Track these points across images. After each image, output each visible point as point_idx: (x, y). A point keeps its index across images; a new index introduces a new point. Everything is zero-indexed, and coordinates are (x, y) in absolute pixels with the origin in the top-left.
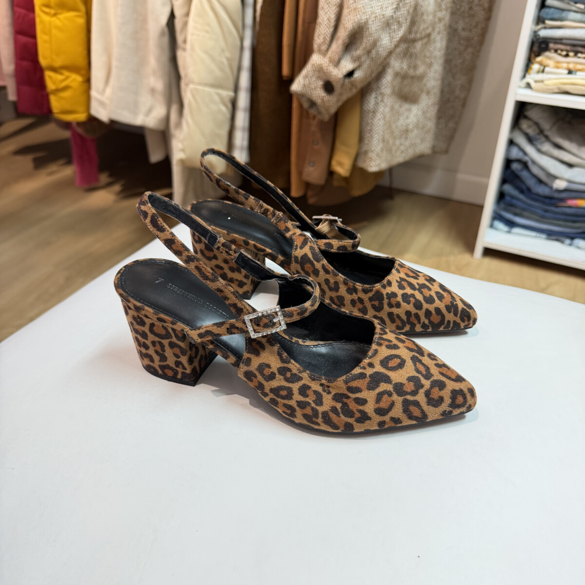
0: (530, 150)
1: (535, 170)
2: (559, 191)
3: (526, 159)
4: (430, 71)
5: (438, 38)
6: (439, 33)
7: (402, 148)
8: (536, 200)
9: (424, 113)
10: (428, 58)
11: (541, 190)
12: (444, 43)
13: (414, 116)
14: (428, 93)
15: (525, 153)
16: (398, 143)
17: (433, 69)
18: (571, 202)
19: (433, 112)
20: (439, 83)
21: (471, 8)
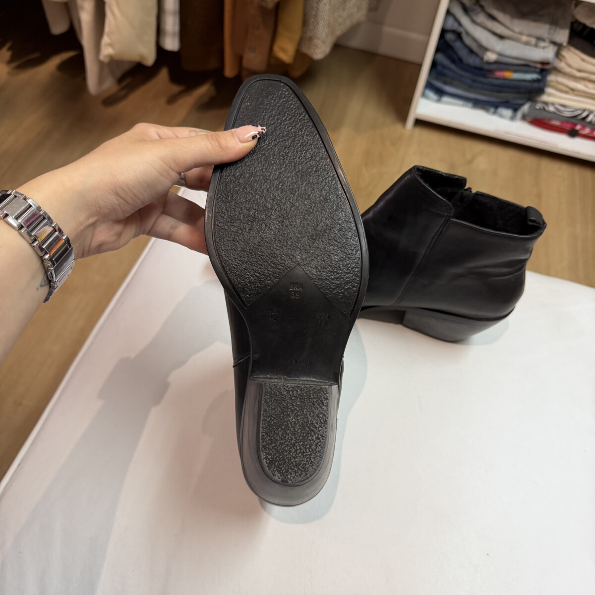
0: (465, 21)
1: (467, 41)
2: (488, 63)
3: (461, 30)
8: (467, 71)
11: (472, 61)
15: (460, 24)
18: (499, 74)
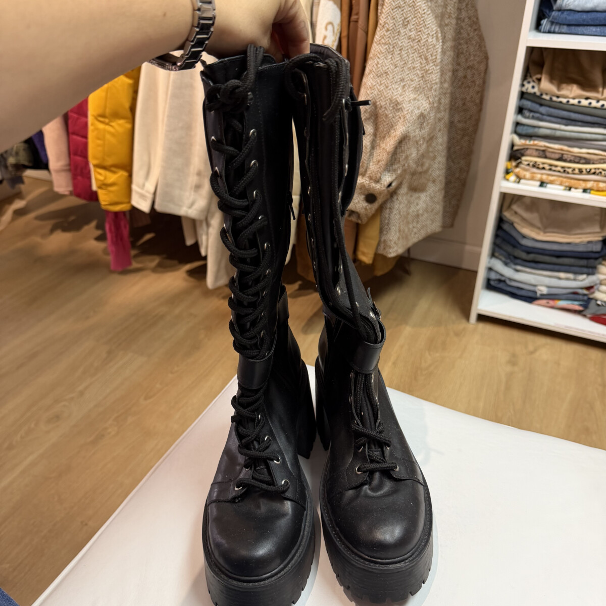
4: (435, 163)
5: (439, 135)
6: (440, 131)
7: (415, 230)
9: (431, 198)
10: (432, 152)
12: (445, 138)
13: (423, 202)
14: (434, 181)
16: (411, 226)
17: (436, 161)
19: (440, 196)
20: (444, 171)
21: (464, 104)
